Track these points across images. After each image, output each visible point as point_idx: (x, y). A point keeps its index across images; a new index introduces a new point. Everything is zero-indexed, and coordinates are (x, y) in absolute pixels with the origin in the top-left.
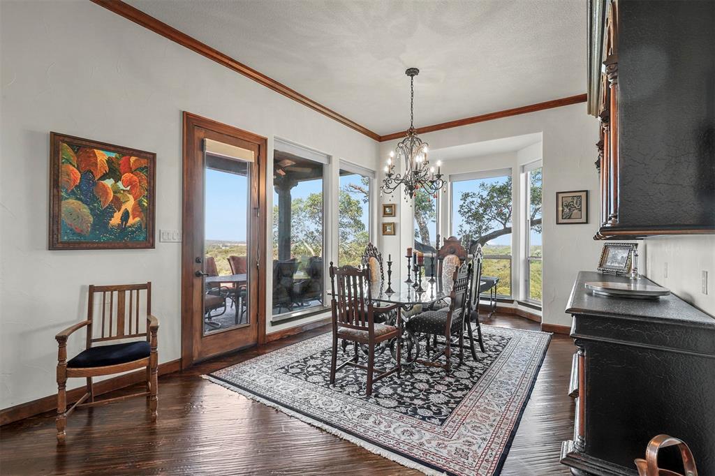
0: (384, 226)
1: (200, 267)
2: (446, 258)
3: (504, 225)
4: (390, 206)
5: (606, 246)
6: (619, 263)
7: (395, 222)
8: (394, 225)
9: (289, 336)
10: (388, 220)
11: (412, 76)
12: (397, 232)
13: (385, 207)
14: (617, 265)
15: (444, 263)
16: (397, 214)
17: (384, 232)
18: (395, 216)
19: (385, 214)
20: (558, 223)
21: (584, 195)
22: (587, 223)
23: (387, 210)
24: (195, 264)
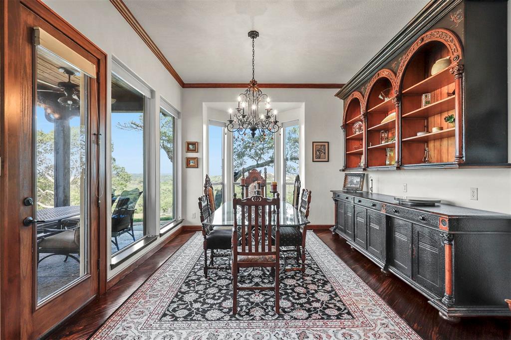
0: (188, 160)
1: (29, 212)
2: (250, 186)
3: (257, 162)
4: (194, 144)
5: (346, 175)
6: (355, 185)
7: (198, 157)
8: (196, 159)
9: (127, 276)
10: (191, 155)
11: (253, 38)
12: (200, 166)
13: (189, 144)
14: (354, 186)
15: (249, 189)
16: (200, 150)
17: (187, 165)
18: (197, 152)
19: (188, 150)
20: (313, 161)
21: (326, 144)
22: (328, 161)
23: (191, 146)
24: (22, 208)
